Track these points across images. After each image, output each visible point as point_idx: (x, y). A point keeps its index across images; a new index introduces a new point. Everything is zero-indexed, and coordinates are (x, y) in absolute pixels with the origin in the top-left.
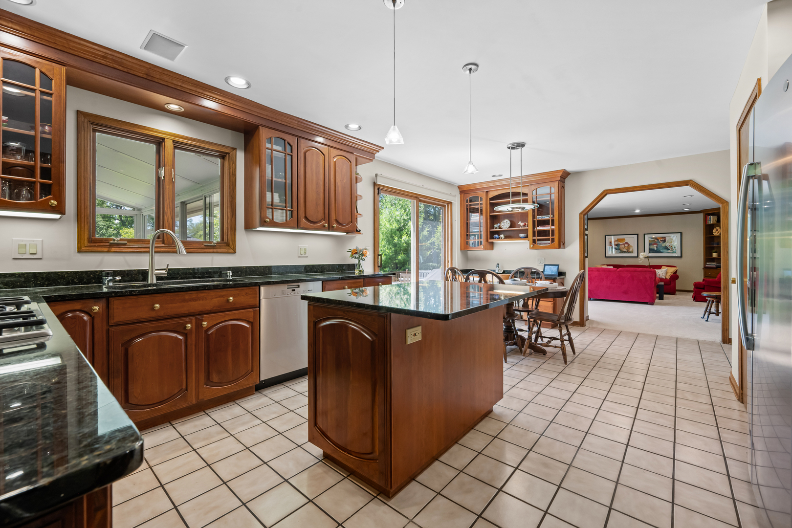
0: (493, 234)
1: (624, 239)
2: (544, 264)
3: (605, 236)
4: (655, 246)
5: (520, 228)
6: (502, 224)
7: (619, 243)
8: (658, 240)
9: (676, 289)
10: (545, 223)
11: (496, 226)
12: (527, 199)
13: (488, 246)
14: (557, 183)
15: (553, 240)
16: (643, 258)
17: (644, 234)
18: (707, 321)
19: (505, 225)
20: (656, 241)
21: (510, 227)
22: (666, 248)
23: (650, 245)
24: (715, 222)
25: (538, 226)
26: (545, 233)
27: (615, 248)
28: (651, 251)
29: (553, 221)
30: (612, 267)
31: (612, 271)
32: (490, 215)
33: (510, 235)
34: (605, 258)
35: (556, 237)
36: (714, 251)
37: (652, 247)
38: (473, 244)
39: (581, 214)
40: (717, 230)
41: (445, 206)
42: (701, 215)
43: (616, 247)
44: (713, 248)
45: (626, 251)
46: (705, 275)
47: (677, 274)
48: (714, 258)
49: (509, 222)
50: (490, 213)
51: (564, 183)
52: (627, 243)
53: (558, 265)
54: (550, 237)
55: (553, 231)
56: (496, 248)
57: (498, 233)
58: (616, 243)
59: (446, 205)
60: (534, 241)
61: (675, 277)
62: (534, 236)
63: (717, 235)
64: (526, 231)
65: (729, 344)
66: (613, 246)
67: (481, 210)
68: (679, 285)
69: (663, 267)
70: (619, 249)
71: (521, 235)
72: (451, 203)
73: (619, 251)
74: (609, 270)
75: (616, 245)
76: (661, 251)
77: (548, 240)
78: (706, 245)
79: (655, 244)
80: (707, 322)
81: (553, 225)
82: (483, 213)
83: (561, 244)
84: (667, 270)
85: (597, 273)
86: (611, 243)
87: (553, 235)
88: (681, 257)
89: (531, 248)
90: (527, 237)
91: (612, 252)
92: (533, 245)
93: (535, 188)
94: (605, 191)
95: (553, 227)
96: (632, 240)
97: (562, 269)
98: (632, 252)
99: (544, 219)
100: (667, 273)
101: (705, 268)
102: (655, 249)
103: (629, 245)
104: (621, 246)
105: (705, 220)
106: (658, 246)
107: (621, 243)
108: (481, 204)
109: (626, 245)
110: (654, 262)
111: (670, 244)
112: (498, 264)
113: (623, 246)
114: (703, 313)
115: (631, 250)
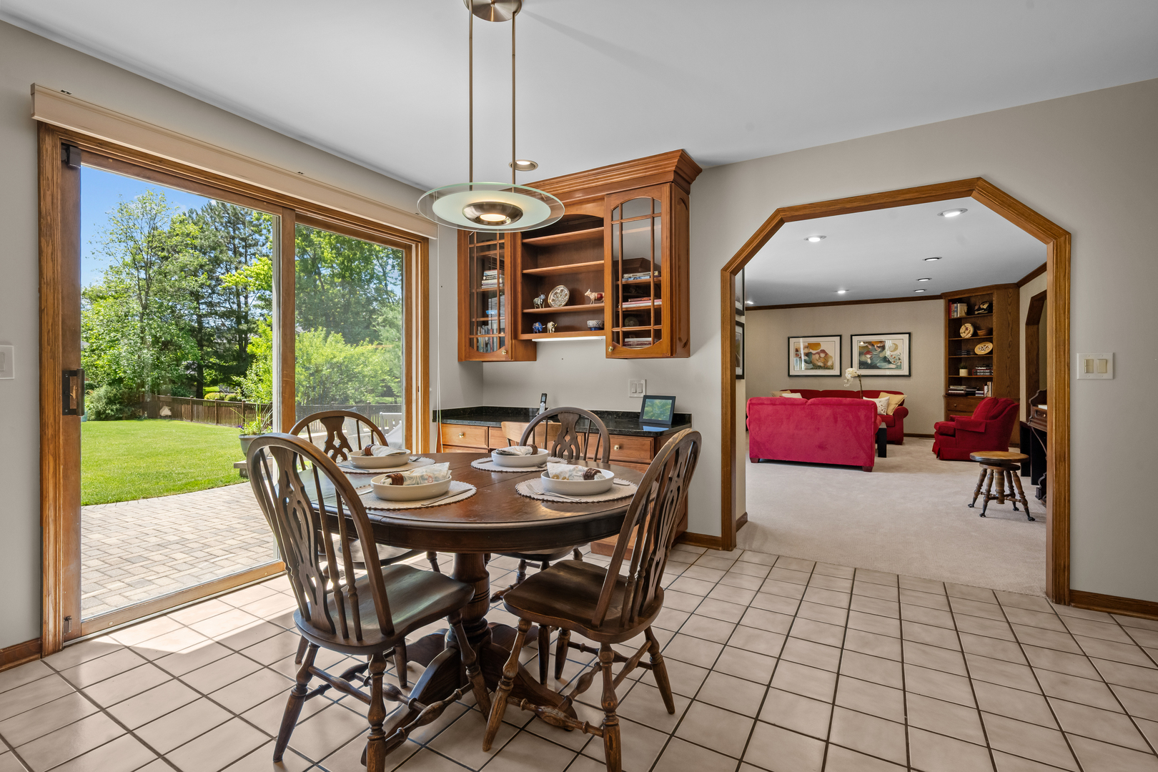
0: (530, 321)
1: (818, 345)
2: (642, 395)
3: (789, 339)
4: (869, 356)
5: (591, 305)
6: (551, 297)
7: (811, 351)
8: (873, 345)
9: (905, 432)
10: (641, 291)
11: (538, 301)
12: (603, 231)
13: (521, 350)
14: (666, 188)
15: (658, 334)
16: (850, 378)
17: (852, 336)
18: (983, 515)
19: (558, 298)
20: (870, 347)
21: (570, 302)
22: (886, 360)
23: (860, 354)
24: (964, 314)
25: (625, 300)
26: (641, 317)
27: (806, 361)
28: (863, 365)
29: (658, 286)
30: (798, 396)
31: (798, 405)
32: (524, 276)
33: (565, 323)
34: (788, 379)
35: (665, 327)
36: (962, 364)
37: (863, 359)
38: (487, 344)
39: (725, 269)
40: (967, 329)
41: (409, 248)
42: (941, 304)
43: (806, 358)
44: (960, 360)
45: (821, 364)
46: (949, 409)
47: (904, 406)
48: (962, 378)
49: (566, 291)
50: (523, 268)
51: (688, 193)
52: (823, 351)
53: (673, 398)
54: (652, 327)
55: (658, 311)
56: (542, 355)
57: (544, 318)
58: (807, 351)
59: (414, 246)
60: (616, 337)
61: (902, 412)
62: (616, 324)
63: (967, 337)
64: (599, 312)
65: (1069, 605)
66: (803, 358)
67: (502, 262)
68: (908, 425)
69: (881, 393)
70: (811, 362)
71: (592, 323)
72: (425, 241)
73: (811, 366)
74: (792, 403)
75: (807, 355)
76: (878, 365)
77: (646, 334)
78: (949, 355)
79: (868, 352)
80: (983, 518)
81: (658, 296)
82: (505, 267)
83: (680, 345)
84: (889, 399)
85: (770, 408)
86: (797, 350)
87: (658, 321)
88: (910, 375)
89: (608, 356)
90: (601, 328)
91: (799, 367)
92: (614, 348)
93: (618, 202)
94: (778, 211)
95: (658, 302)
96: (830, 346)
97: (684, 406)
98: (831, 368)
99: (638, 281)
100: (888, 405)
101: (948, 396)
102: (869, 361)
103: (826, 354)
104: (813, 356)
105: (948, 311)
106: (872, 357)
107: (814, 352)
108: (502, 246)
109: (822, 355)
110: (869, 385)
111: (892, 353)
112: (546, 395)
113: (817, 356)
114: (973, 496)
115: (829, 363)
